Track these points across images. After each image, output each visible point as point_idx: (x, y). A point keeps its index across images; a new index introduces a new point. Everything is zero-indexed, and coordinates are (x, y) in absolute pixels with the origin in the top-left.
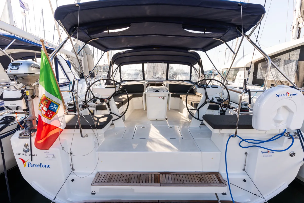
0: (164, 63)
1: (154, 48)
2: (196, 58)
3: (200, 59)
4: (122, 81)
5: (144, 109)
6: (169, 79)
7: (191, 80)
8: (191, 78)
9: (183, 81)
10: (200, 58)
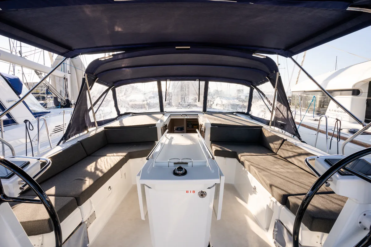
0: (200, 80)
1: (176, 47)
2: (267, 69)
3: (278, 73)
4: (120, 115)
5: (143, 218)
6: (207, 110)
7: (250, 113)
8: (249, 109)
9: (234, 114)
10: (277, 70)
